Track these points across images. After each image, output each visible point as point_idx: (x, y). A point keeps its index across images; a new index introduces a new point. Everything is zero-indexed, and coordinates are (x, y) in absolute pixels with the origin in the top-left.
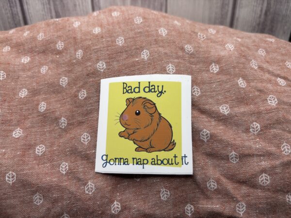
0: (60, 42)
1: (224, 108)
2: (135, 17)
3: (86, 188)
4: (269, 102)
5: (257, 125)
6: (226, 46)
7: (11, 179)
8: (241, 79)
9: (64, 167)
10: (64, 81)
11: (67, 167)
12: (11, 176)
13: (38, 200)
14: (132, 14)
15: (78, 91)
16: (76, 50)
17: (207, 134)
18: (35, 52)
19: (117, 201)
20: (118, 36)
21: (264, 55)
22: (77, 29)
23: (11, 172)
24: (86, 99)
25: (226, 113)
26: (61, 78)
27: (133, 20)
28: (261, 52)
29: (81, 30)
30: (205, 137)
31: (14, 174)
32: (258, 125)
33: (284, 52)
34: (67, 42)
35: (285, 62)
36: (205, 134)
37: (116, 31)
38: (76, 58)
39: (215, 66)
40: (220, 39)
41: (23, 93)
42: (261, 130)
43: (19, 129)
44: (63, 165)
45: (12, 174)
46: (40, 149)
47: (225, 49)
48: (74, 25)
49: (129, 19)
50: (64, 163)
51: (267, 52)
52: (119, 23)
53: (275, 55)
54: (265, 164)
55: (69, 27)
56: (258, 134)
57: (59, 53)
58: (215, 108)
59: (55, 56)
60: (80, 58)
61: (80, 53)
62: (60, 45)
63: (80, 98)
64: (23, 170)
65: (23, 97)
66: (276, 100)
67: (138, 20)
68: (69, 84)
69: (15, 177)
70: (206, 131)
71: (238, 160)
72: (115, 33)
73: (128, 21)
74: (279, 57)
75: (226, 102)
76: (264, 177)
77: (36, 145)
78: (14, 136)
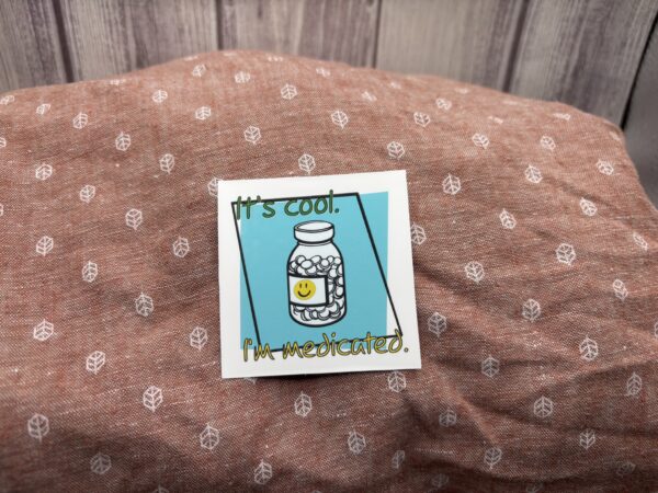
0: (122, 134)
1: (474, 269)
2: (284, 85)
3: (202, 439)
4: (559, 257)
5: (535, 305)
6: (473, 137)
7: (39, 430)
8: (505, 212)
9: (152, 395)
10: (135, 217)
11: (161, 397)
12: (38, 424)
13: (101, 465)
14: (275, 79)
15: (171, 241)
16: (158, 154)
17: (441, 323)
18: (67, 155)
19: (265, 461)
20: (249, 123)
21: (552, 149)
22: (161, 109)
23: (36, 416)
24: (189, 256)
25: (477, 280)
26: (126, 211)
27: (279, 91)
28: (547, 144)
29: (170, 112)
30: (437, 328)
31: (44, 418)
32: (537, 304)
33: (592, 141)
34: (137, 134)
35: (596, 161)
36: (437, 321)
37: (244, 113)
38: (159, 171)
39: (453, 179)
40: (461, 123)
41: (45, 246)
42: (543, 315)
43: (44, 322)
44: (150, 392)
45: (40, 418)
46: (95, 361)
47: (472, 145)
48: (153, 98)
49: (270, 89)
50: (152, 388)
51: (558, 142)
52: (248, 98)
53: (575, 147)
54: (546, 378)
55: (144, 102)
56: (537, 322)
57: (121, 157)
58: (454, 269)
59: (110, 165)
60: (169, 171)
61: (167, 161)
62: (123, 142)
63: (177, 254)
64: (63, 408)
65: (44, 254)
66: (573, 252)
67: (289, 92)
68: (146, 224)
69: (47, 425)
70: (439, 316)
71: (496, 371)
72: (242, 117)
73: (269, 94)
74: (583, 153)
75: (477, 258)
76: (543, 403)
77: (85, 353)
78: (36, 337)
